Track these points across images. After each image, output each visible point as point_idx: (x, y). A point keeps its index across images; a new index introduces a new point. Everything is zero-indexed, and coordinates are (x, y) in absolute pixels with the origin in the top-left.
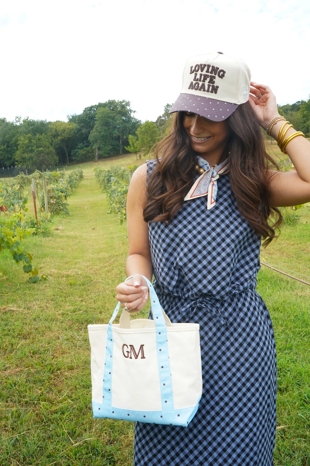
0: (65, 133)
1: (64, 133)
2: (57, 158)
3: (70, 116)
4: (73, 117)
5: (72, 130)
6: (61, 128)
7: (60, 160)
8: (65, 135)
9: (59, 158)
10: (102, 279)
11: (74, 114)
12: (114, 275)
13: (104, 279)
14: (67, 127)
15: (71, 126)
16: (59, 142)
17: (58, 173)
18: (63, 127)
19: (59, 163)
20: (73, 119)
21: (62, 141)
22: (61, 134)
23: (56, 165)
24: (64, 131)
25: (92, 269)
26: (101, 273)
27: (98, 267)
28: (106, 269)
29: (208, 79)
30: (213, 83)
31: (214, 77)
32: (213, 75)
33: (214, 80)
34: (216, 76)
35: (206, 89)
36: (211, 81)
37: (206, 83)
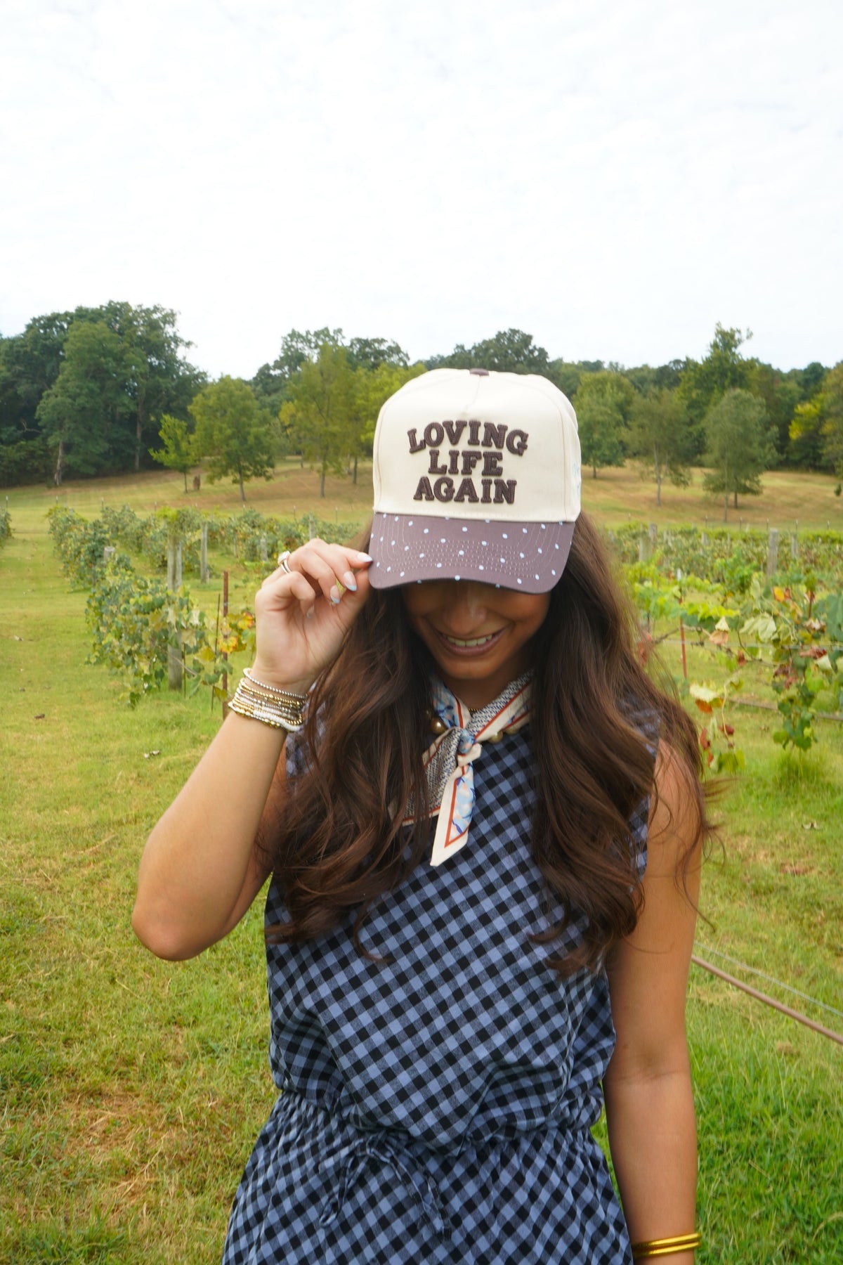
10: (72, 911)
13: (77, 909)
25: (36, 869)
26: (68, 888)
27: (58, 865)
28: (86, 872)
29: (480, 465)
30: (499, 472)
31: (499, 457)
32: (493, 449)
33: (499, 464)
34: (505, 451)
35: (480, 494)
36: (492, 468)
37: (477, 477)
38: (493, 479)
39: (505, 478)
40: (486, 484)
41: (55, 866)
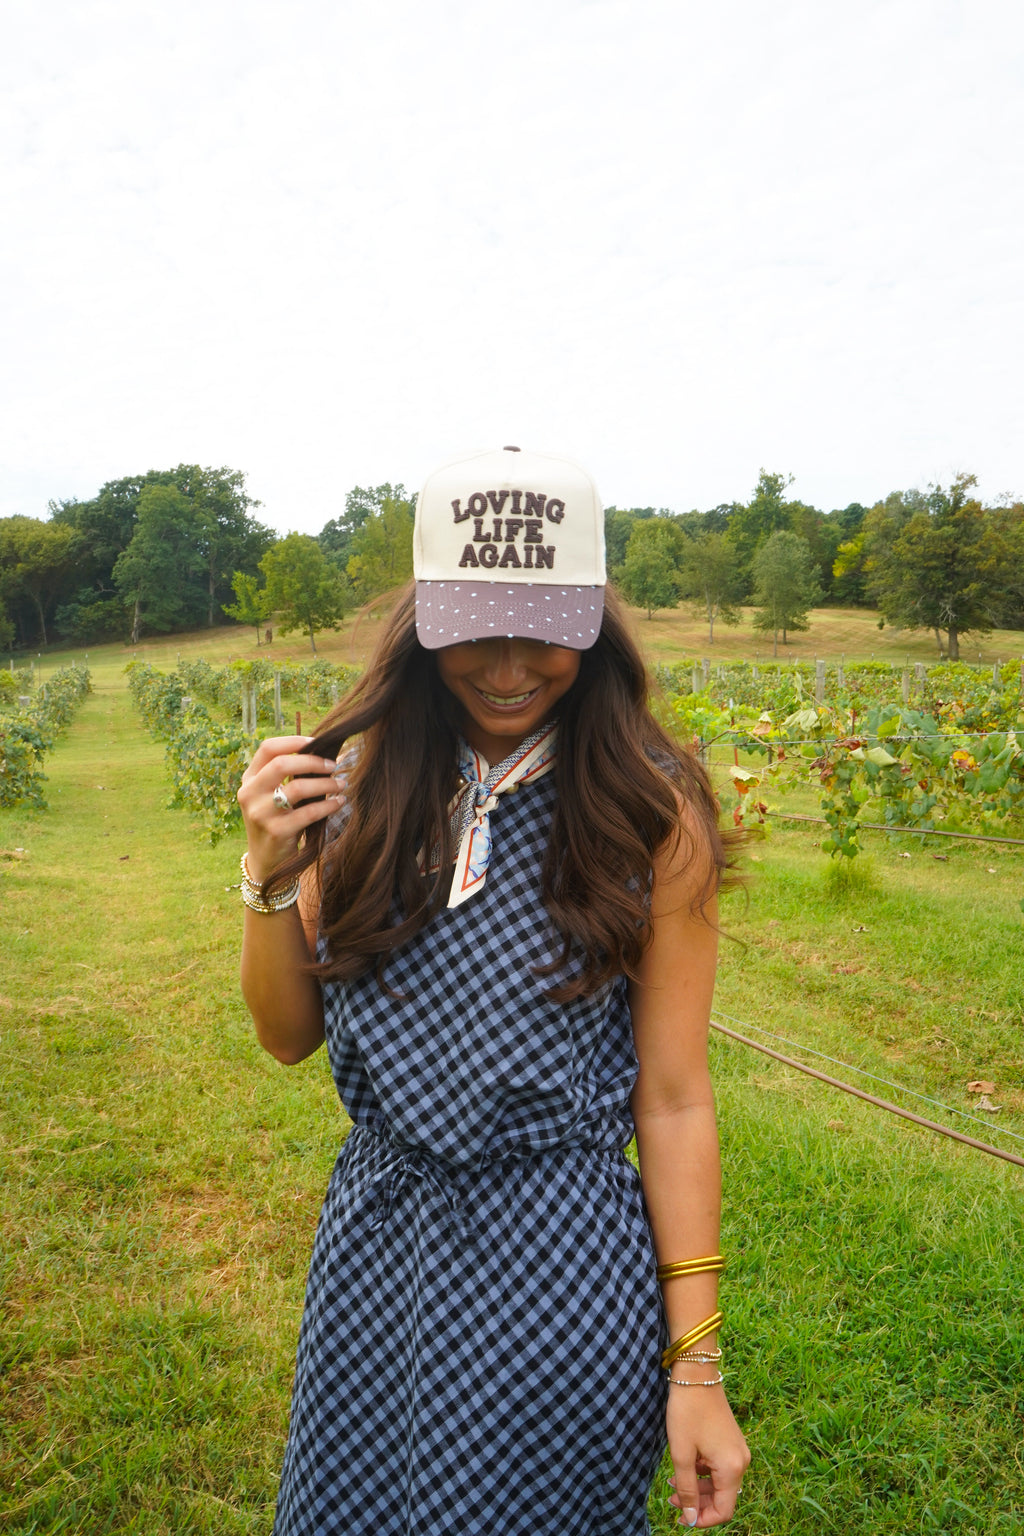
0: (41, 552)
1: (35, 553)
2: (10, 627)
3: (57, 502)
4: (66, 506)
5: (62, 545)
6: (28, 539)
7: (19, 637)
8: (38, 558)
9: (18, 629)
10: (161, 1032)
11: (71, 499)
12: (199, 1018)
13: (165, 1029)
14: (48, 536)
15: (59, 535)
16: (20, 580)
17: (12, 673)
18: (33, 534)
19: (14, 643)
20: (68, 515)
21: (29, 576)
22: (26, 555)
23: (6, 648)
24: (36, 546)
25: (125, 994)
26: (156, 1010)
27: (145, 990)
28: (172, 995)
29: (523, 532)
30: (539, 539)
31: (539, 524)
32: (534, 517)
33: (539, 531)
34: (544, 519)
35: (522, 559)
36: (533, 536)
37: (519, 544)
38: (534, 545)
39: (545, 544)
40: (528, 550)
41: (142, 990)
